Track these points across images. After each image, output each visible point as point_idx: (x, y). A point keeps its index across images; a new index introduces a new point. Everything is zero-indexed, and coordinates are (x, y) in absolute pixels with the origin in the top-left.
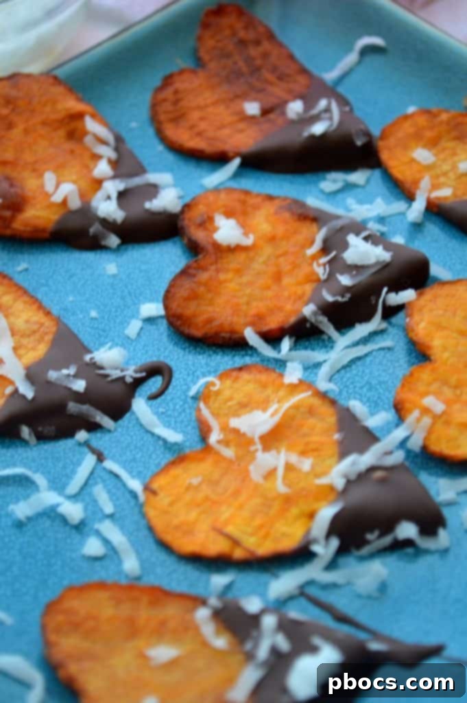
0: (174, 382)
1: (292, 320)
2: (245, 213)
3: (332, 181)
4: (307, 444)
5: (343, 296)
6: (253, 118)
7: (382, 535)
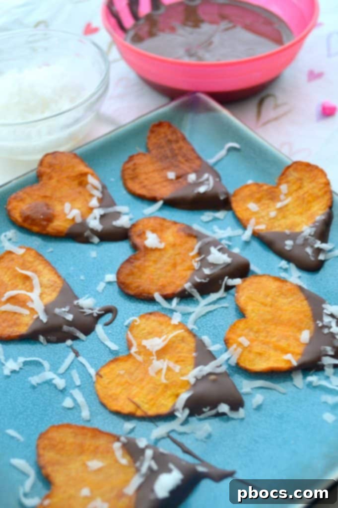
0: (118, 317)
1: (179, 289)
2: (162, 231)
3: (207, 216)
4: (180, 357)
5: (205, 279)
6: (172, 180)
7: (211, 409)
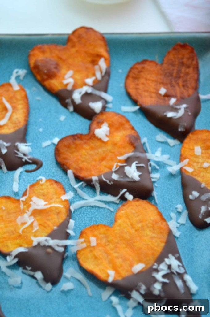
0: (38, 171)
1: (89, 178)
2: (118, 129)
3: (161, 137)
4: (45, 223)
5: (110, 182)
6: (160, 95)
7: (31, 270)
